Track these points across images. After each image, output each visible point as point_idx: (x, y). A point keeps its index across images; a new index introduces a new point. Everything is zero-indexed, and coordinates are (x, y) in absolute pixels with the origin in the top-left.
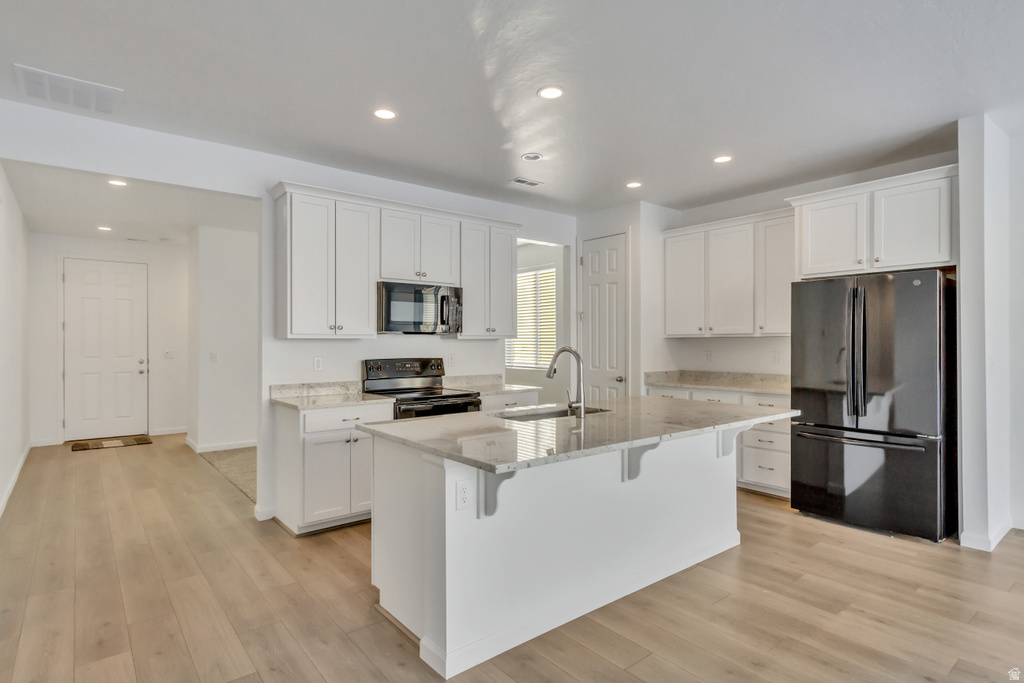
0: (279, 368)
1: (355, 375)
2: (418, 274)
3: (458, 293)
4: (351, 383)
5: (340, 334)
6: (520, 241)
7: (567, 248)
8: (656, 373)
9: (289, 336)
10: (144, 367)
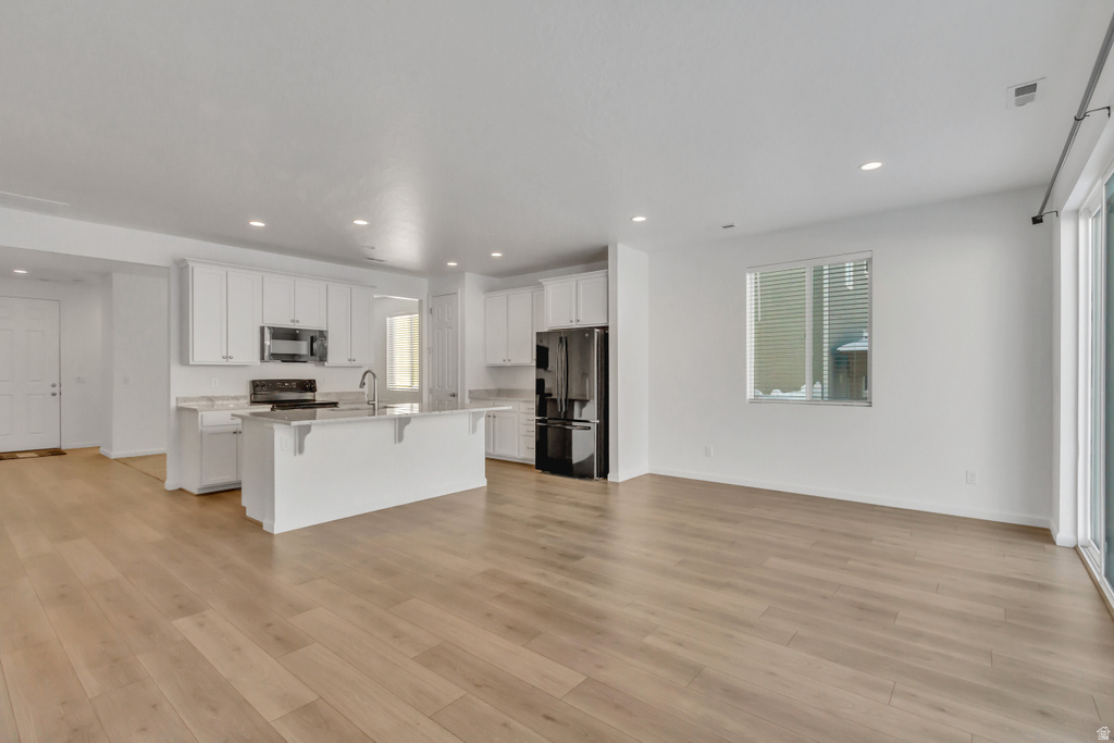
0: (184, 386)
1: (245, 391)
2: (293, 321)
3: (323, 335)
4: (242, 397)
5: (231, 362)
6: (375, 296)
7: (421, 301)
8: (477, 391)
9: (191, 363)
10: (56, 390)
